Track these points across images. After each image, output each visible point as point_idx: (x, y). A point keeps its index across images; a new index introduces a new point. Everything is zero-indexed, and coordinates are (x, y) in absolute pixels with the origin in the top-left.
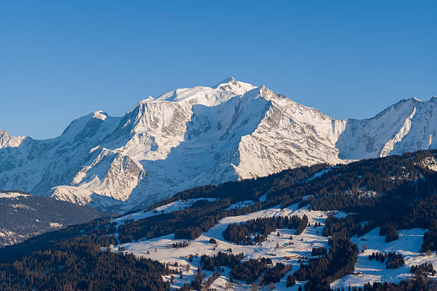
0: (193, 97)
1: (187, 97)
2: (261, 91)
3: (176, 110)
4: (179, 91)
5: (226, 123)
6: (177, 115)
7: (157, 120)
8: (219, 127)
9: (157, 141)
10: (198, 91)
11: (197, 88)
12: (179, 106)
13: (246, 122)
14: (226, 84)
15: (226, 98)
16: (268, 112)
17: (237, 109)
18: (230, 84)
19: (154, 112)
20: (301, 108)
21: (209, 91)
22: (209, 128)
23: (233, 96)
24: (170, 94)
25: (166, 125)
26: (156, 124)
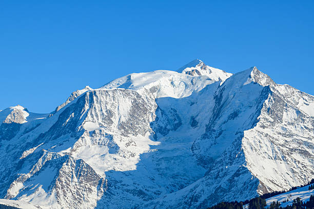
0: (155, 84)
1: (147, 83)
2: (252, 74)
3: (135, 101)
4: (134, 76)
5: (204, 117)
6: (138, 108)
7: (110, 113)
8: (194, 123)
9: (116, 140)
10: (161, 76)
11: (158, 72)
12: (138, 96)
13: (235, 115)
14: (193, 68)
15: (200, 86)
16: (267, 101)
17: (218, 99)
18: (198, 68)
19: (107, 103)
20: (306, 97)
21: (175, 75)
22: (180, 124)
23: (208, 82)
24: (123, 80)
25: (123, 119)
26: (109, 119)
